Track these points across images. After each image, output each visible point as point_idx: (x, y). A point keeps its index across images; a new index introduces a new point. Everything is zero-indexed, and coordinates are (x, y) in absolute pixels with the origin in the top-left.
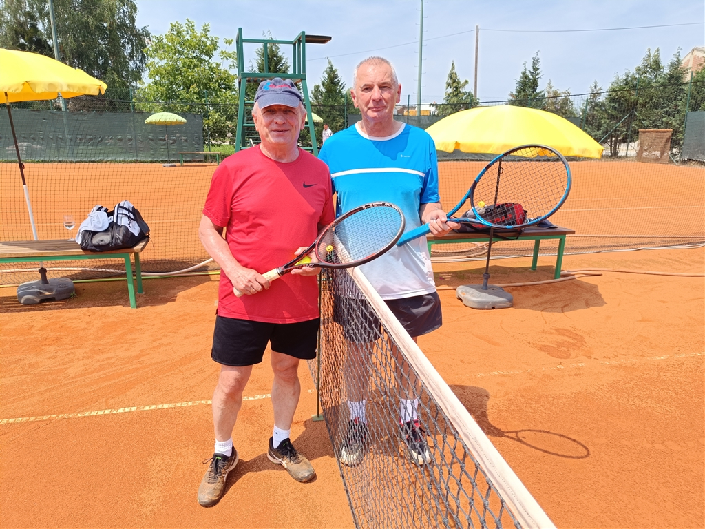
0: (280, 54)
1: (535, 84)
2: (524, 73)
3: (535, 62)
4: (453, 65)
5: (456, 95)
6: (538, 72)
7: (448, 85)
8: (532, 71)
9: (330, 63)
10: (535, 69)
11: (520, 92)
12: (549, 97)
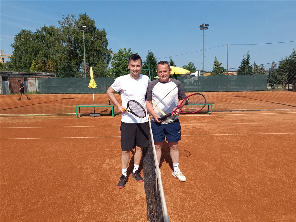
0: (154, 57)
1: (248, 63)
2: (243, 60)
3: (248, 56)
4: (216, 57)
5: (217, 68)
6: (249, 59)
7: (215, 65)
8: (247, 59)
9: (171, 59)
10: (248, 58)
11: (242, 66)
12: (255, 68)
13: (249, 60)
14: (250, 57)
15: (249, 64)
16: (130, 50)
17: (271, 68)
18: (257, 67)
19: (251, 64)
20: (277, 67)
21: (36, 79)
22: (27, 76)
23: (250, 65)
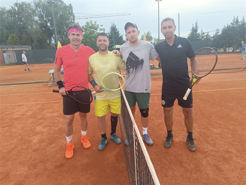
0: (116, 28)
3: (196, 24)
11: (191, 33)
12: (202, 35)
13: (197, 28)
14: (198, 25)
15: (197, 31)
16: (95, 22)
17: (215, 35)
18: (204, 33)
19: (199, 31)
20: (220, 33)
21: (13, 52)
22: (5, 49)
23: (198, 33)
